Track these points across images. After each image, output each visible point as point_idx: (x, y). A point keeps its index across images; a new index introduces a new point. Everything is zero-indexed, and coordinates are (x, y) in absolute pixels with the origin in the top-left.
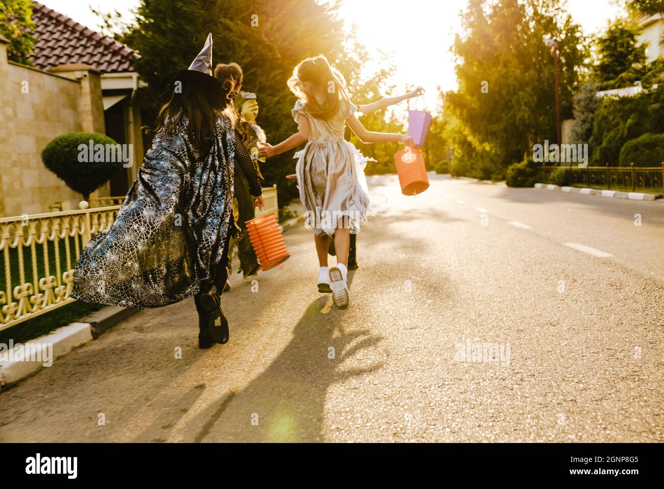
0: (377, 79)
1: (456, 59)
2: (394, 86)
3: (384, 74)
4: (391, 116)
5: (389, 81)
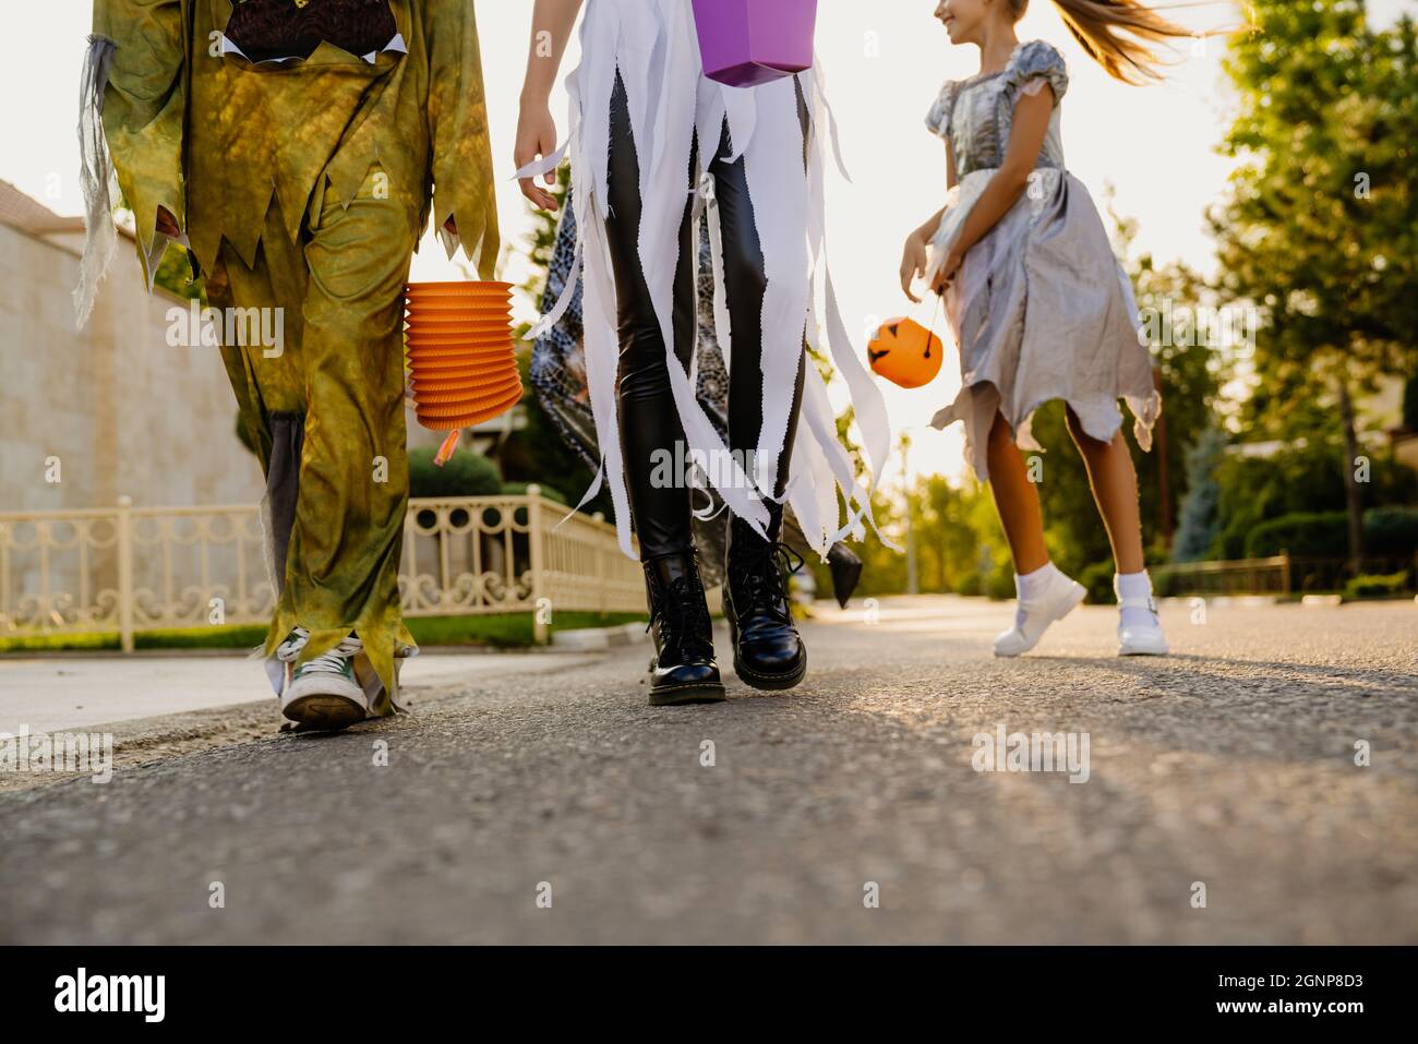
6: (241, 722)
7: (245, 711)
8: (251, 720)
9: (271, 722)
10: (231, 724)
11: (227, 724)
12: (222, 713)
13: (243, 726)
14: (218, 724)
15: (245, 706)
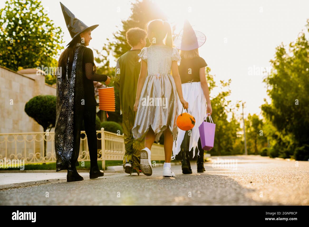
0: (220, 98)
1: (268, 86)
2: (230, 101)
3: (224, 94)
4: (232, 117)
5: (227, 98)
6: (24, 185)
7: (25, 184)
8: (26, 185)
9: (30, 186)
10: (22, 186)
11: (21, 186)
12: (20, 184)
13: (24, 186)
14: (19, 186)
15: (25, 183)
